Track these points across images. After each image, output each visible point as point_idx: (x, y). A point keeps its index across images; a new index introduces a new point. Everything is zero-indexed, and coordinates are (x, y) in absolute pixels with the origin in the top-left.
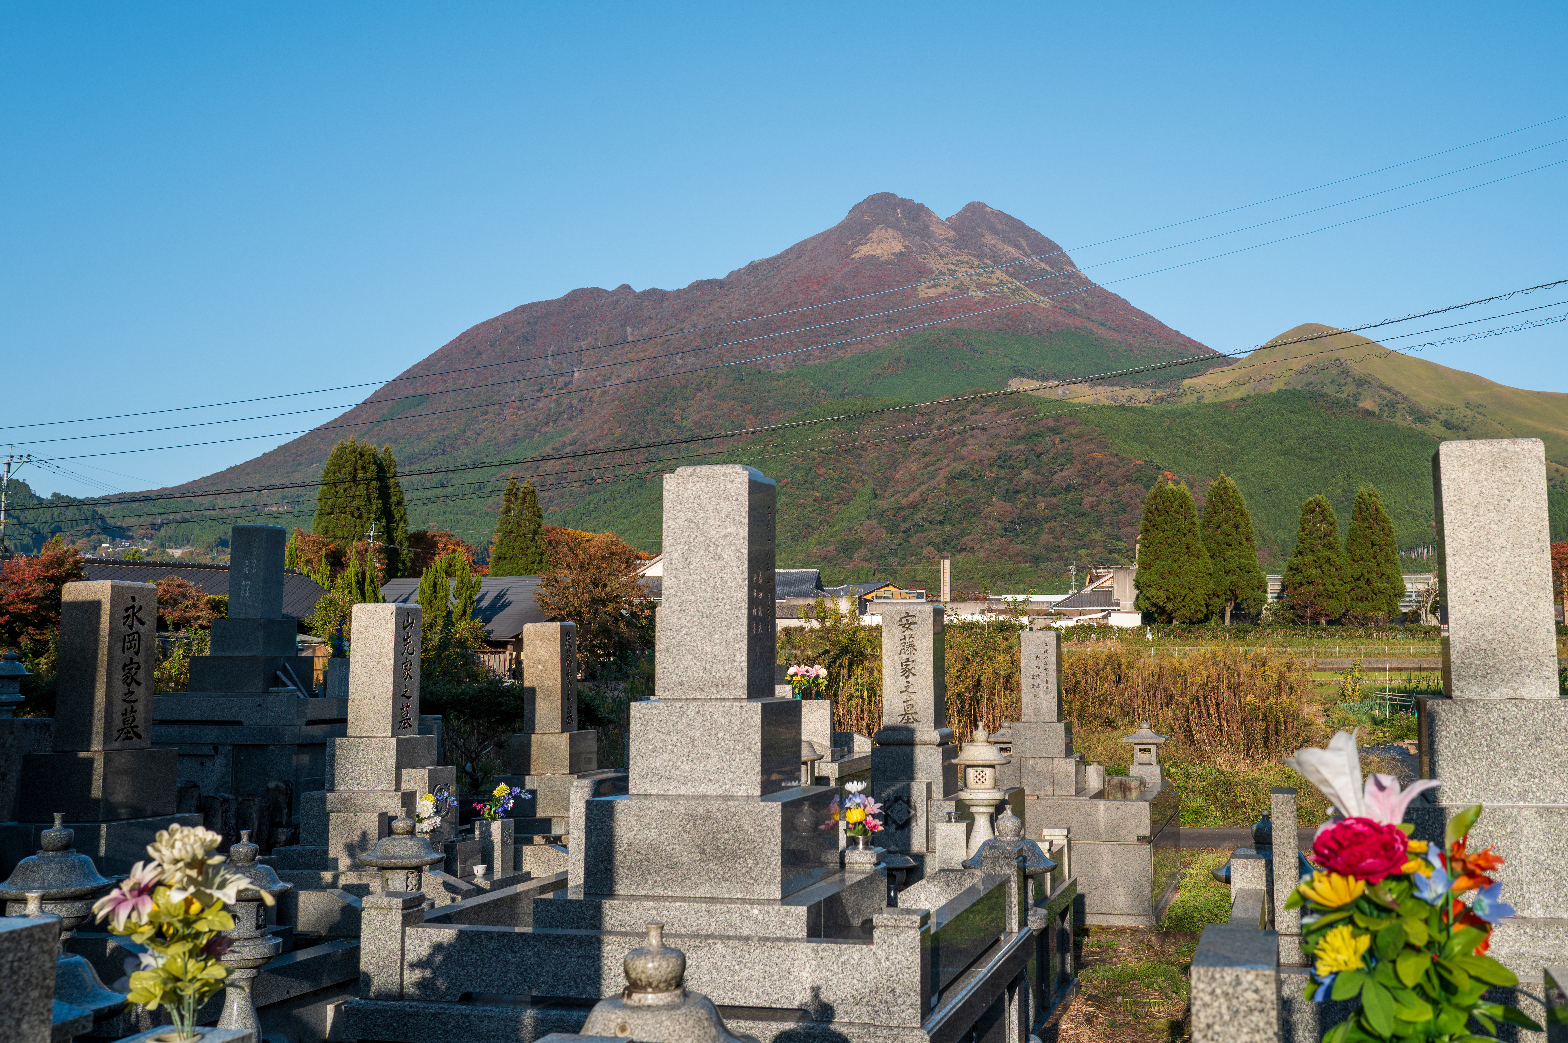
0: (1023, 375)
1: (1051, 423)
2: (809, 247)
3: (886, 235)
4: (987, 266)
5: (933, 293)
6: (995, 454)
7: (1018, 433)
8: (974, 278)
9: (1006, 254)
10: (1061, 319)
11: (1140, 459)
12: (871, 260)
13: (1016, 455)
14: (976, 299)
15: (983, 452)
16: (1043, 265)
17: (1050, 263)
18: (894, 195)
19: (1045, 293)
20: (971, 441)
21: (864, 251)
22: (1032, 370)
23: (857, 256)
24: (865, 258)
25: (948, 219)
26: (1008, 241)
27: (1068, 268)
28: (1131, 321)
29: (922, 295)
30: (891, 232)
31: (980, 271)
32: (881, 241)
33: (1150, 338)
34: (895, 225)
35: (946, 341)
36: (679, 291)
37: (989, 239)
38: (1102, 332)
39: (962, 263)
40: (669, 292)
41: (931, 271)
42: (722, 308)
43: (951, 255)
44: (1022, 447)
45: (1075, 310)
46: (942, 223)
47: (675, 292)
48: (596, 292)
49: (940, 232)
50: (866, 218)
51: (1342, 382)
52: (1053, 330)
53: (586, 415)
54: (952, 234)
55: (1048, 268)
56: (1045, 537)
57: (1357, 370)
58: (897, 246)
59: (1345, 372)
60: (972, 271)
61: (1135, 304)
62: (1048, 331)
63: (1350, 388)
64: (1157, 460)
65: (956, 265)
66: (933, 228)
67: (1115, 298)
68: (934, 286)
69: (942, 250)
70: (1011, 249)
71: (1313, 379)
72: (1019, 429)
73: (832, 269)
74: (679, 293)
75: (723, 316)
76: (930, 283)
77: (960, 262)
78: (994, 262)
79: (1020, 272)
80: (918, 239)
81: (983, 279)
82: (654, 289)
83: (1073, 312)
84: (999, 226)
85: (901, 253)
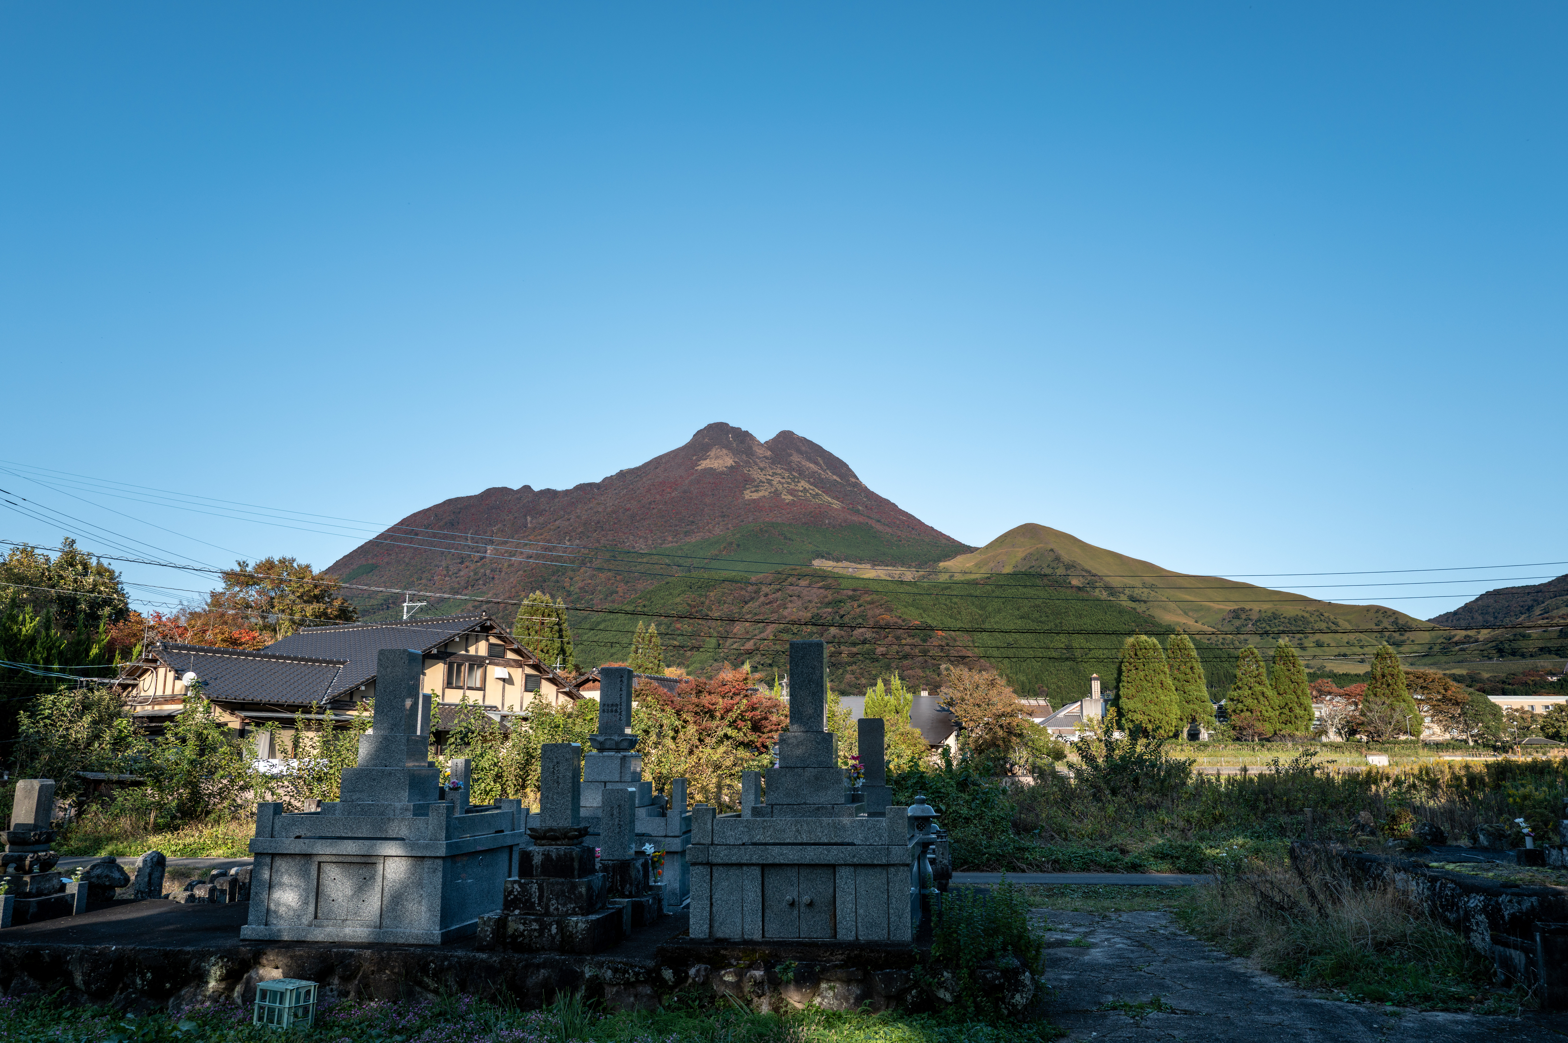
0: (823, 557)
1: (850, 593)
2: (664, 460)
3: (721, 453)
4: (795, 477)
5: (755, 496)
6: (809, 615)
7: (827, 600)
8: (785, 486)
9: (809, 468)
10: (849, 517)
11: (916, 620)
12: (710, 471)
13: (825, 615)
14: (787, 501)
15: (801, 613)
16: (835, 477)
17: (840, 476)
18: (727, 425)
19: (837, 499)
20: (790, 605)
21: (704, 464)
22: (829, 554)
23: (699, 468)
24: (705, 469)
25: (766, 442)
26: (810, 459)
27: (853, 480)
28: (899, 519)
29: (747, 497)
30: (725, 451)
31: (789, 480)
32: (717, 458)
33: (913, 532)
34: (728, 447)
35: (766, 531)
36: (567, 491)
37: (796, 458)
38: (879, 527)
39: (776, 474)
40: (559, 492)
41: (754, 480)
42: (598, 504)
43: (768, 469)
44: (830, 610)
45: (858, 510)
46: (762, 445)
47: (563, 491)
48: (505, 491)
49: (760, 452)
50: (706, 440)
51: (1055, 566)
52: (843, 524)
53: (497, 582)
54: (769, 453)
55: (838, 479)
56: (849, 677)
57: (1066, 557)
58: (729, 461)
59: (1058, 559)
60: (784, 481)
61: (901, 506)
62: (840, 525)
63: (1061, 571)
64: (929, 621)
65: (772, 476)
66: (755, 448)
67: (887, 502)
68: (756, 491)
69: (762, 465)
70: (812, 466)
71: (1034, 563)
72: (826, 597)
73: (681, 477)
74: (567, 492)
75: (600, 510)
76: (753, 489)
77: (774, 474)
78: (800, 474)
79: (818, 482)
80: (744, 457)
81: (792, 487)
82: (548, 489)
83: (858, 512)
84: (803, 448)
85: (732, 467)
